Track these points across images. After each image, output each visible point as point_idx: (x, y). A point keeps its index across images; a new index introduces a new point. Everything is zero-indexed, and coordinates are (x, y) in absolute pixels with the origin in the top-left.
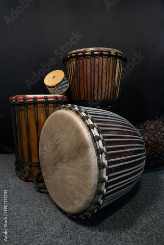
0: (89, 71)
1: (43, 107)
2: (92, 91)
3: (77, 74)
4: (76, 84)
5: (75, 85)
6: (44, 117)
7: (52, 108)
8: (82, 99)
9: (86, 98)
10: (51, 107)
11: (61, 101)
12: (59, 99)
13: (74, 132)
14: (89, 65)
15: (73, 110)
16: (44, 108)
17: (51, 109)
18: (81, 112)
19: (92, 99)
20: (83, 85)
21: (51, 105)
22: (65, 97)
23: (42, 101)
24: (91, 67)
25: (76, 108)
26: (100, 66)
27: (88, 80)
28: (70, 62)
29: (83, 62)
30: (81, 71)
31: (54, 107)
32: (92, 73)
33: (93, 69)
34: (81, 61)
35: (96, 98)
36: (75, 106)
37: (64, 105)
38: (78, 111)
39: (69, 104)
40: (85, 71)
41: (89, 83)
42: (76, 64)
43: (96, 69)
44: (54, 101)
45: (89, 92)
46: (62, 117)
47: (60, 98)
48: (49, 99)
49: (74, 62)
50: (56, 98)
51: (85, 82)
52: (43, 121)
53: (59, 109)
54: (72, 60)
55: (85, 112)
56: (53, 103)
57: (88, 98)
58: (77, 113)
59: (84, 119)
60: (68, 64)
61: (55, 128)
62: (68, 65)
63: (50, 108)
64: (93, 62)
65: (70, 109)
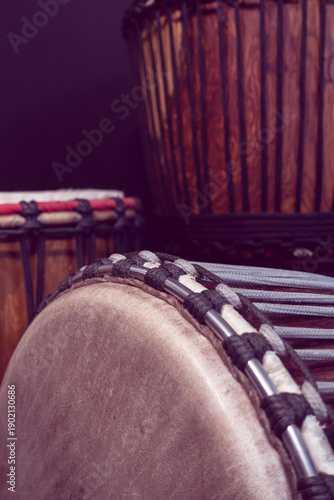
0: (252, 71)
1: (13, 255)
2: (271, 171)
3: (191, 90)
4: (189, 138)
5: (181, 140)
6: (19, 311)
7: (62, 258)
8: (216, 212)
9: (239, 207)
10: (55, 254)
11: (110, 222)
12: (101, 216)
13: (172, 436)
14: (251, 41)
15: (170, 292)
16: (20, 263)
17: (55, 267)
18: (218, 309)
19: (271, 211)
20: (221, 141)
21: (58, 245)
22: (131, 201)
23: (9, 227)
24: (263, 48)
25: (190, 284)
26: (312, 45)
27: (250, 116)
28: (159, 30)
29: (223, 26)
30: (214, 72)
31: (70, 253)
32: (271, 80)
33: (271, 59)
34: (212, 24)
35: (287, 206)
36: (182, 263)
37: (117, 258)
38: (200, 304)
39: (147, 254)
40: (233, 68)
41: (253, 130)
42: (188, 39)
43: (291, 58)
44: (73, 224)
45: (254, 176)
46: (106, 329)
47: (104, 208)
48: (46, 217)
49: (178, 29)
50: (86, 209)
51: (235, 128)
52: (16, 328)
53: (91, 277)
54: (169, 21)
55: (244, 310)
56: (67, 237)
57: (246, 206)
58: (197, 312)
59: (236, 355)
60: (149, 38)
61: (63, 390)
62: (146, 47)
63: (50, 260)
64: (272, 24)
65: (154, 284)
